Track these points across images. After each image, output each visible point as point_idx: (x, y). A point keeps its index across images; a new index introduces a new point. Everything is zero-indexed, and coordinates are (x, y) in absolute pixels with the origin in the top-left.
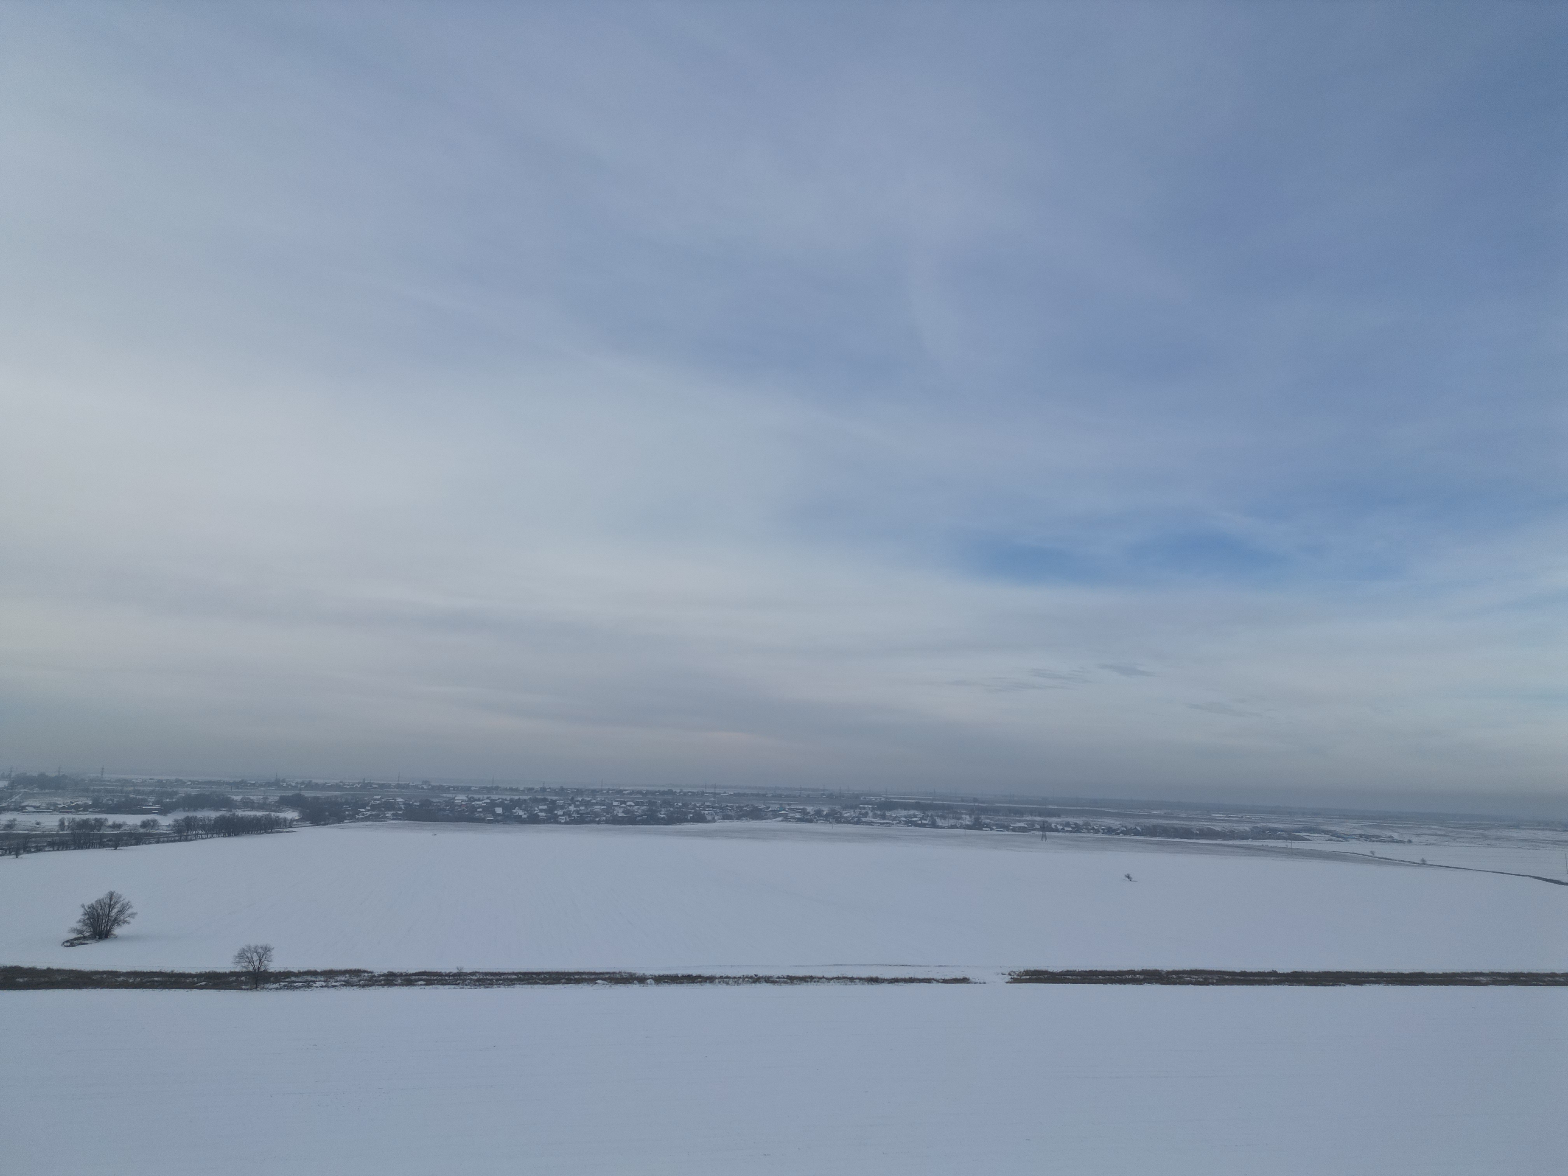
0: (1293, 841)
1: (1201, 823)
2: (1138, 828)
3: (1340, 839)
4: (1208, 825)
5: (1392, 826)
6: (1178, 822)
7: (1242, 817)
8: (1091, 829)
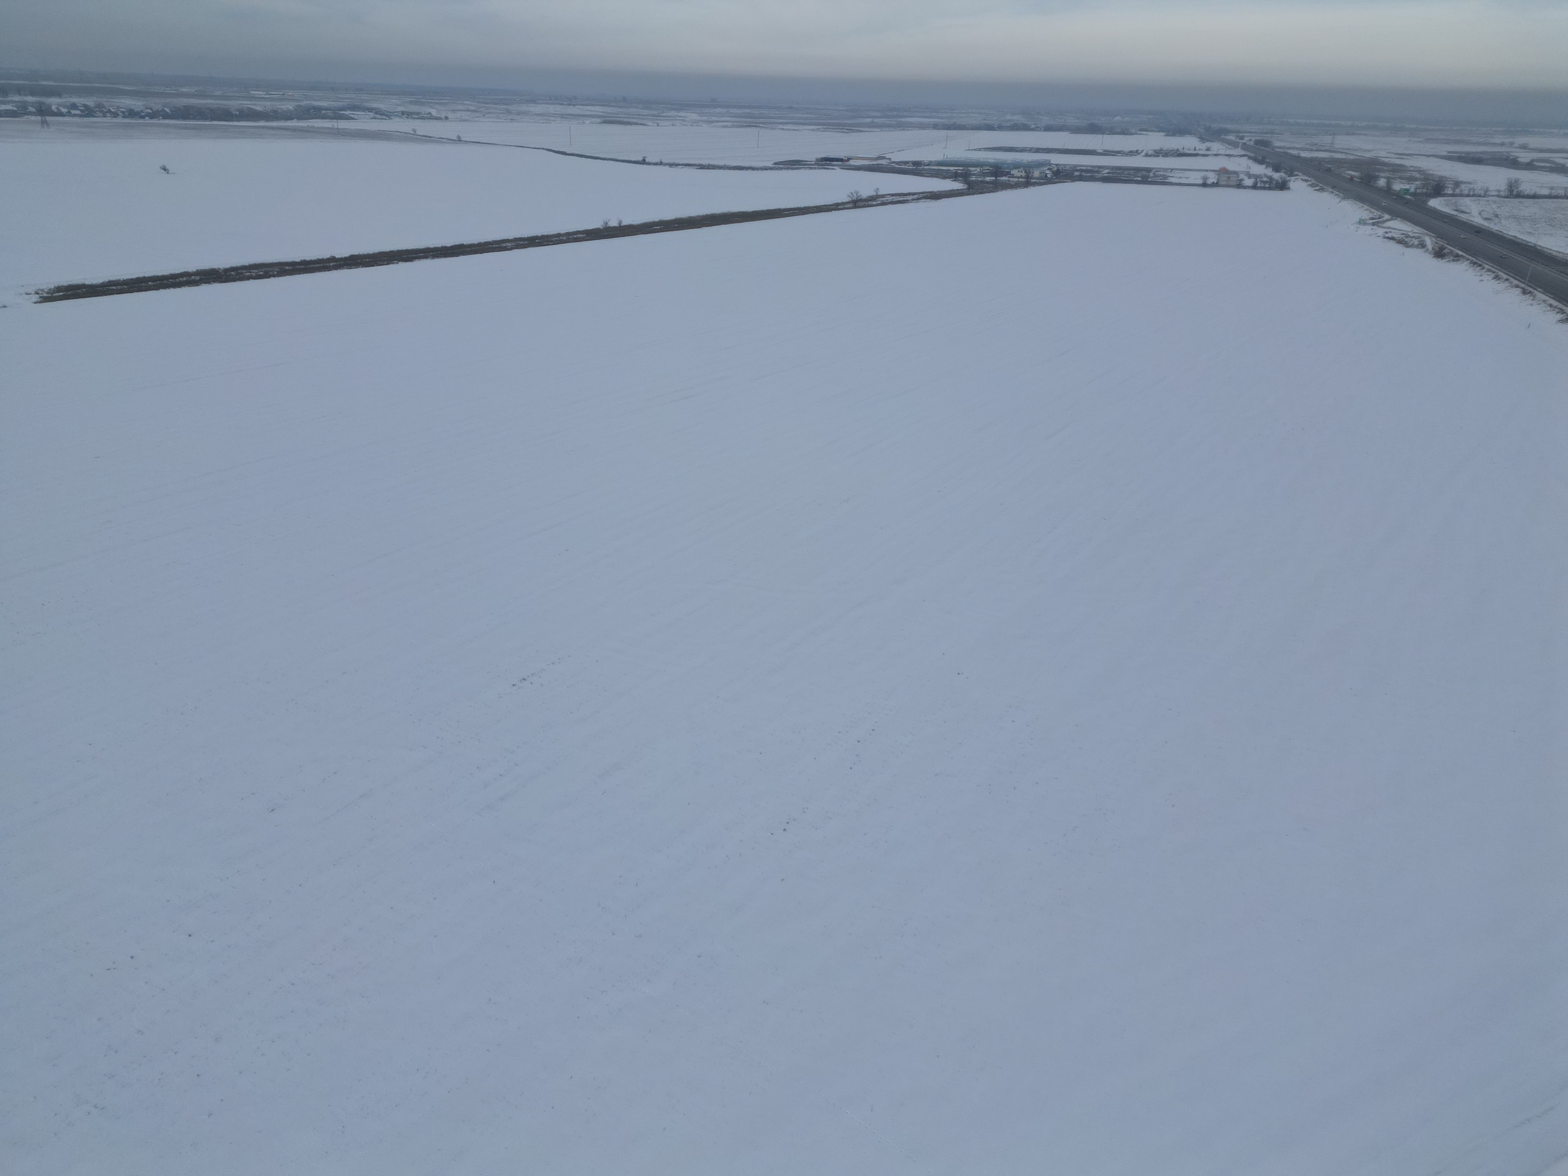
0: (339, 121)
1: (240, 102)
2: (167, 110)
3: (384, 117)
4: (247, 104)
5: (431, 103)
6: (212, 101)
7: (284, 94)
8: (107, 112)
